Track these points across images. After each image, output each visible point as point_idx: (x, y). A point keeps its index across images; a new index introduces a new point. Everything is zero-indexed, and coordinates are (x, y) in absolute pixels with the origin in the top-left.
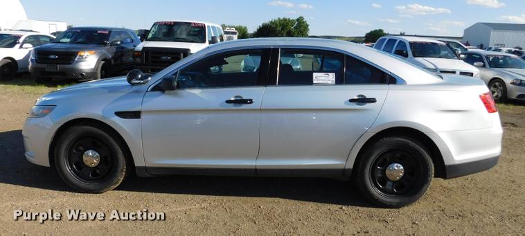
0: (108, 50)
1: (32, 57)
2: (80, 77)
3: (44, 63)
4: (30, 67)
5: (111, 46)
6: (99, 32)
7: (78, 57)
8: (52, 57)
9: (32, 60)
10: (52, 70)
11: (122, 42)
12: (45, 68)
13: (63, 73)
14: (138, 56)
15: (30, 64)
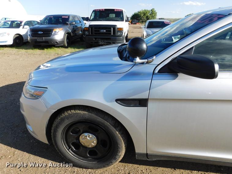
0: (69, 28)
1: (29, 33)
2: (56, 44)
3: (36, 36)
4: (29, 39)
5: (70, 25)
6: (63, 17)
7: (53, 32)
8: (40, 33)
9: (29, 35)
10: (41, 41)
11: (75, 23)
12: (36, 39)
13: (46, 42)
14: (86, 30)
15: (29, 37)
